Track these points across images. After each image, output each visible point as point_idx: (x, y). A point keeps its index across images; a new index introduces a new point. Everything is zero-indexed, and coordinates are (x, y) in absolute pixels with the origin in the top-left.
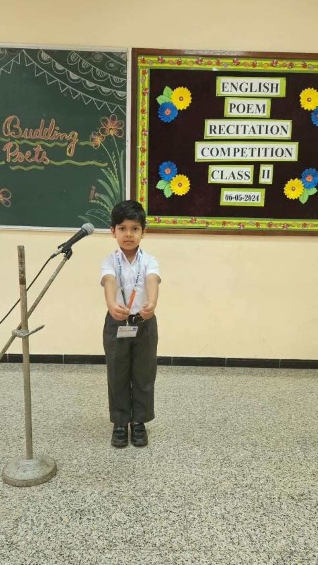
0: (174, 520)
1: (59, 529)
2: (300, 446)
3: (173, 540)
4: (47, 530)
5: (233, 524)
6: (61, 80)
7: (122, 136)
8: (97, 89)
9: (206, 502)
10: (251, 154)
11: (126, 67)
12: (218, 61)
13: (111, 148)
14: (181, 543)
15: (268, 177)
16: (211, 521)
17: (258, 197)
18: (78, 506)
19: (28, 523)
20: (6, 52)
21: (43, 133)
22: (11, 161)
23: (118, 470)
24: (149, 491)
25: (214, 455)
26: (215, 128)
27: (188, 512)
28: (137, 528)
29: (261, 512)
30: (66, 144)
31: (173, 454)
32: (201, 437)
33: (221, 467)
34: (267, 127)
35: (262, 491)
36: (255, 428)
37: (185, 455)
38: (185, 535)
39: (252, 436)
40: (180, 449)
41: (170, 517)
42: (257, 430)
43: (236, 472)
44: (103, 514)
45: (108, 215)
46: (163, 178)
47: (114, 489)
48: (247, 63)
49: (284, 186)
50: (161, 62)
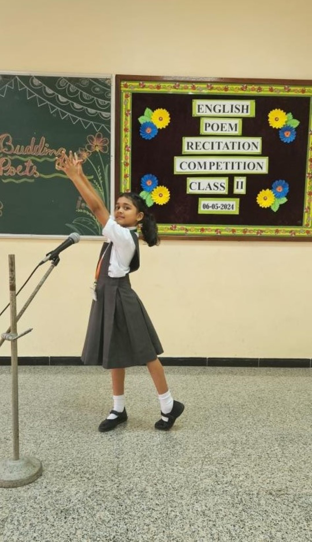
0: (157, 517)
1: (45, 528)
3: (155, 537)
4: (33, 530)
5: (213, 520)
6: (51, 103)
7: (107, 152)
8: (84, 110)
9: (187, 499)
10: (225, 167)
11: (111, 91)
12: (194, 86)
13: (97, 163)
14: (163, 540)
15: (242, 188)
16: (192, 518)
17: (233, 206)
18: (63, 505)
19: (14, 524)
20: (1, 78)
21: (33, 149)
22: (3, 175)
23: (103, 470)
24: (132, 490)
25: (195, 453)
26: (192, 144)
27: (170, 509)
28: (121, 526)
29: (241, 508)
31: (156, 453)
33: (202, 465)
34: (239, 143)
35: (241, 487)
36: (235, 426)
37: (167, 454)
38: (167, 532)
39: (232, 434)
40: (163, 449)
41: (153, 515)
42: (237, 427)
43: (217, 470)
44: (87, 513)
45: (93, 223)
46: (145, 189)
47: (98, 488)
48: (219, 87)
49: (257, 196)
50: (142, 86)
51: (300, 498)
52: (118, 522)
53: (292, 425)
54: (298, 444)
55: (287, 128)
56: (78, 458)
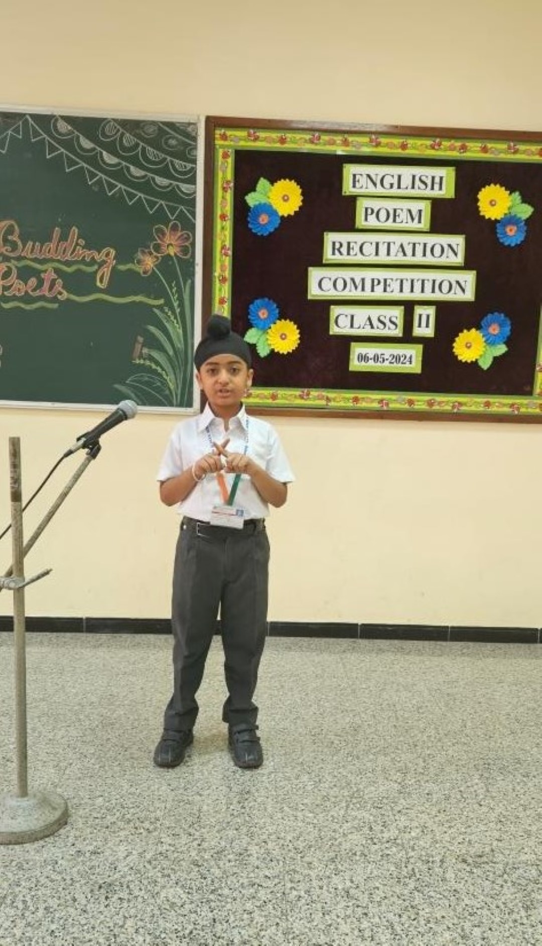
0: (265, 899)
1: (70, 916)
2: (480, 772)
3: (263, 933)
4: (50, 919)
5: (364, 905)
6: (90, 165)
7: (188, 257)
8: (149, 180)
9: (320, 869)
10: (398, 288)
11: (196, 146)
12: (346, 140)
13: (171, 275)
14: (277, 938)
15: (427, 326)
16: (327, 901)
17: (411, 358)
18: (102, 876)
19: (17, 907)
21: (57, 249)
22: (3, 294)
23: (174, 815)
24: (224, 850)
25: (335, 789)
26: (341, 245)
27: (289, 885)
28: (203, 914)
29: (412, 884)
30: (96, 267)
31: (267, 788)
32: (315, 758)
33: (347, 809)
34: (425, 245)
35: (413, 849)
37: (286, 789)
38: (283, 924)
39: (400, 758)
41: (259, 895)
43: (371, 818)
44: (145, 890)
45: (163, 384)
46: (256, 324)
47: (165, 847)
48: (392, 143)
49: (454, 341)
50: (252, 138)
51: (515, 868)
52: (198, 906)
53: (503, 742)
54: (514, 776)
55: (510, 220)
56: (130, 794)
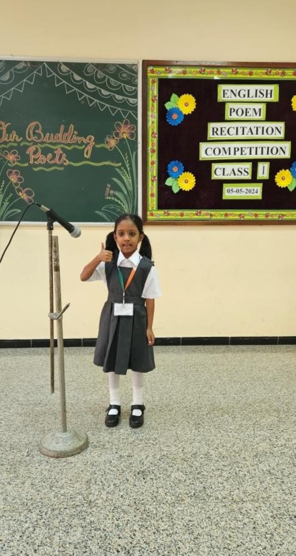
6: (79, 89)
7: (134, 139)
8: (112, 96)
10: (249, 153)
11: (137, 77)
12: (219, 71)
13: (124, 150)
17: (257, 190)
20: (29, 65)
21: (62, 138)
22: (34, 163)
26: (217, 129)
30: (84, 146)
34: (263, 128)
45: (121, 210)
46: (172, 175)
48: (244, 72)
49: (276, 177)
50: (168, 72)
